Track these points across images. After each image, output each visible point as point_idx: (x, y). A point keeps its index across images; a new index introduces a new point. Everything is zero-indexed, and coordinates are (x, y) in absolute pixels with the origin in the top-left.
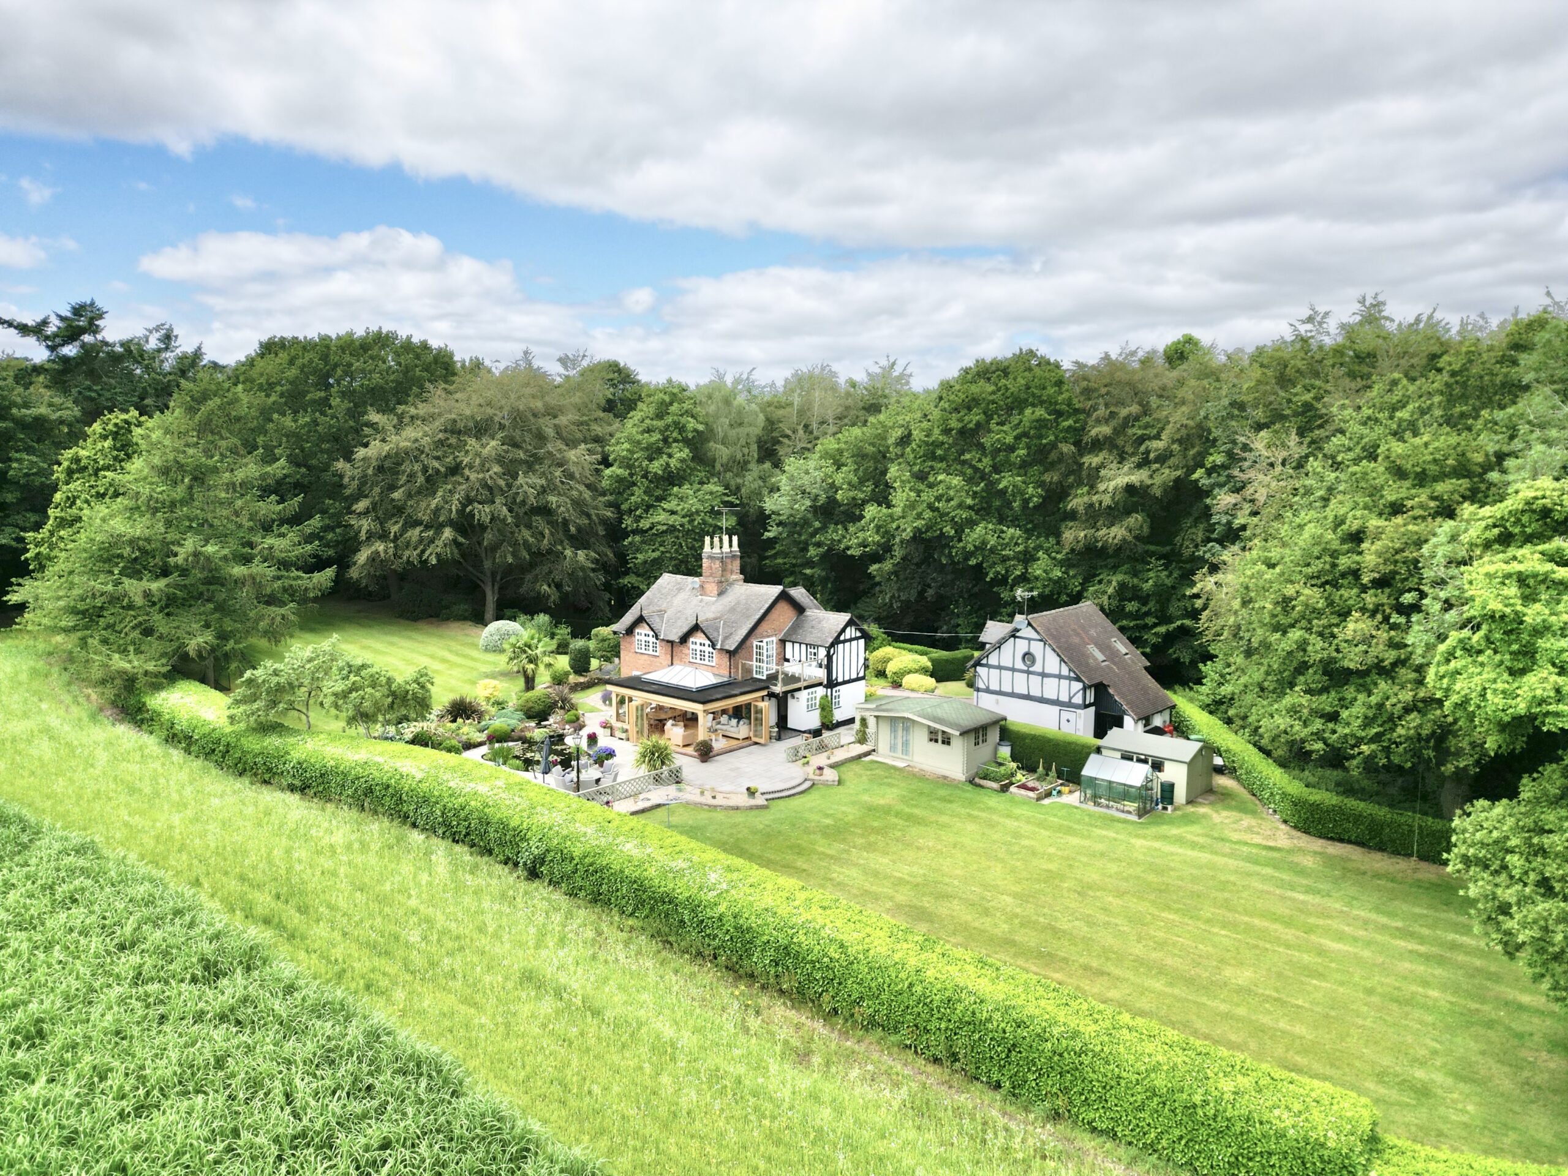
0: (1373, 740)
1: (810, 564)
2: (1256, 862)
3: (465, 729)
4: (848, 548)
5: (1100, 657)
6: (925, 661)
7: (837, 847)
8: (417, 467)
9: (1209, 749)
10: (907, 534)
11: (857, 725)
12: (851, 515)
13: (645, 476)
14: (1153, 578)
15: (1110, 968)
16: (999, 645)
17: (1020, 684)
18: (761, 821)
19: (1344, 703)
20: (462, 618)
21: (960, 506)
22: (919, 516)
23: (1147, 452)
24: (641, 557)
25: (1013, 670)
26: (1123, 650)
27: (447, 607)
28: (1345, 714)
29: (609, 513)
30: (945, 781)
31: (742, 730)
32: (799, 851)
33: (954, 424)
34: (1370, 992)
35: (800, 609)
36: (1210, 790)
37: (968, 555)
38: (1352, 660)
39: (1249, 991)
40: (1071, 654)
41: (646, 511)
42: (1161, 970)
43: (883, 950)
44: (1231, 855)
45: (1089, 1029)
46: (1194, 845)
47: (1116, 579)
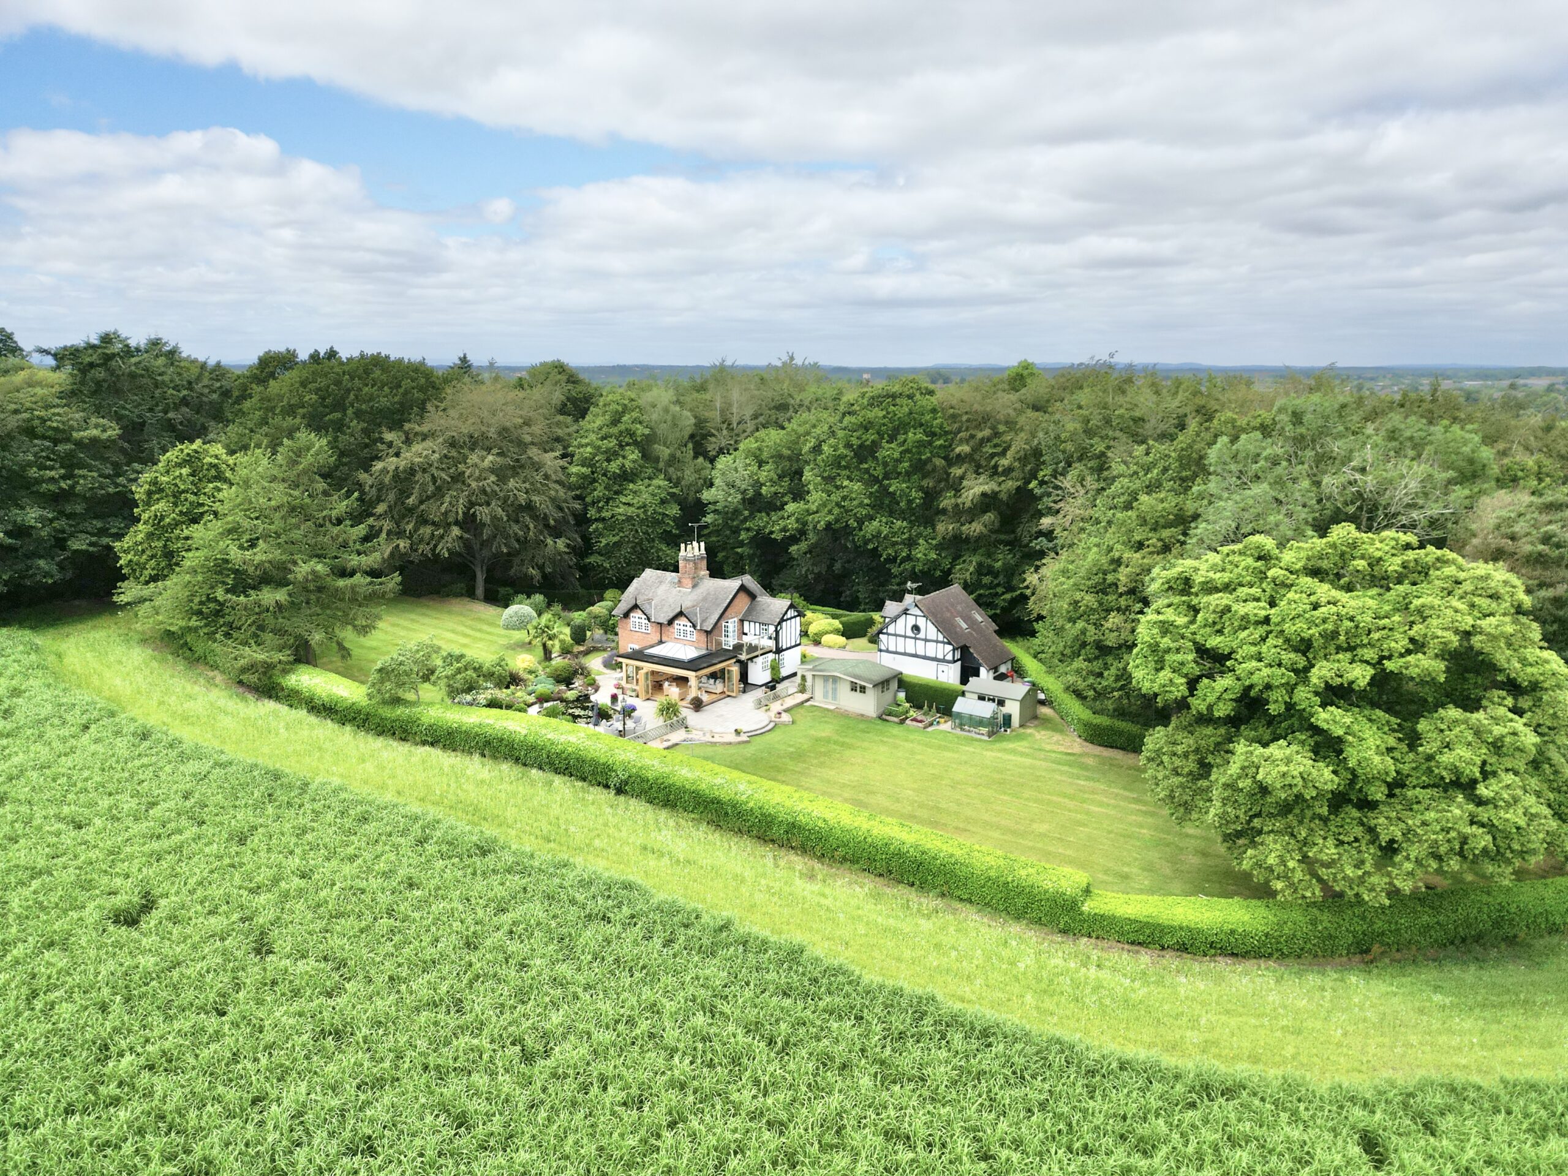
0: (1120, 689)
1: (741, 544)
2: (1059, 764)
3: (519, 694)
4: (772, 532)
5: (964, 626)
6: (837, 624)
7: (801, 766)
8: (428, 478)
9: (1035, 687)
10: (821, 525)
11: (798, 679)
12: (773, 505)
13: (605, 475)
14: (1002, 559)
15: (970, 827)
16: (894, 620)
17: (910, 646)
18: (749, 750)
19: (1106, 667)
20: (459, 595)
21: (861, 505)
22: (830, 512)
23: (996, 466)
24: (604, 541)
25: (905, 637)
26: (980, 619)
27: (445, 586)
28: (1106, 674)
29: (577, 506)
30: (862, 718)
31: (719, 687)
32: (779, 771)
33: (855, 441)
34: (1110, 832)
35: (753, 596)
36: (1035, 717)
37: (867, 542)
38: (1111, 640)
39: (1045, 835)
40: (944, 626)
41: (607, 503)
42: (998, 827)
43: (848, 822)
44: (1045, 760)
45: (958, 853)
46: (1022, 754)
47: (975, 559)
